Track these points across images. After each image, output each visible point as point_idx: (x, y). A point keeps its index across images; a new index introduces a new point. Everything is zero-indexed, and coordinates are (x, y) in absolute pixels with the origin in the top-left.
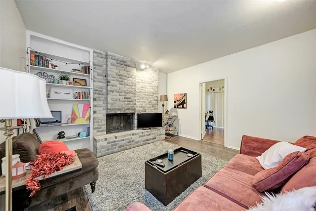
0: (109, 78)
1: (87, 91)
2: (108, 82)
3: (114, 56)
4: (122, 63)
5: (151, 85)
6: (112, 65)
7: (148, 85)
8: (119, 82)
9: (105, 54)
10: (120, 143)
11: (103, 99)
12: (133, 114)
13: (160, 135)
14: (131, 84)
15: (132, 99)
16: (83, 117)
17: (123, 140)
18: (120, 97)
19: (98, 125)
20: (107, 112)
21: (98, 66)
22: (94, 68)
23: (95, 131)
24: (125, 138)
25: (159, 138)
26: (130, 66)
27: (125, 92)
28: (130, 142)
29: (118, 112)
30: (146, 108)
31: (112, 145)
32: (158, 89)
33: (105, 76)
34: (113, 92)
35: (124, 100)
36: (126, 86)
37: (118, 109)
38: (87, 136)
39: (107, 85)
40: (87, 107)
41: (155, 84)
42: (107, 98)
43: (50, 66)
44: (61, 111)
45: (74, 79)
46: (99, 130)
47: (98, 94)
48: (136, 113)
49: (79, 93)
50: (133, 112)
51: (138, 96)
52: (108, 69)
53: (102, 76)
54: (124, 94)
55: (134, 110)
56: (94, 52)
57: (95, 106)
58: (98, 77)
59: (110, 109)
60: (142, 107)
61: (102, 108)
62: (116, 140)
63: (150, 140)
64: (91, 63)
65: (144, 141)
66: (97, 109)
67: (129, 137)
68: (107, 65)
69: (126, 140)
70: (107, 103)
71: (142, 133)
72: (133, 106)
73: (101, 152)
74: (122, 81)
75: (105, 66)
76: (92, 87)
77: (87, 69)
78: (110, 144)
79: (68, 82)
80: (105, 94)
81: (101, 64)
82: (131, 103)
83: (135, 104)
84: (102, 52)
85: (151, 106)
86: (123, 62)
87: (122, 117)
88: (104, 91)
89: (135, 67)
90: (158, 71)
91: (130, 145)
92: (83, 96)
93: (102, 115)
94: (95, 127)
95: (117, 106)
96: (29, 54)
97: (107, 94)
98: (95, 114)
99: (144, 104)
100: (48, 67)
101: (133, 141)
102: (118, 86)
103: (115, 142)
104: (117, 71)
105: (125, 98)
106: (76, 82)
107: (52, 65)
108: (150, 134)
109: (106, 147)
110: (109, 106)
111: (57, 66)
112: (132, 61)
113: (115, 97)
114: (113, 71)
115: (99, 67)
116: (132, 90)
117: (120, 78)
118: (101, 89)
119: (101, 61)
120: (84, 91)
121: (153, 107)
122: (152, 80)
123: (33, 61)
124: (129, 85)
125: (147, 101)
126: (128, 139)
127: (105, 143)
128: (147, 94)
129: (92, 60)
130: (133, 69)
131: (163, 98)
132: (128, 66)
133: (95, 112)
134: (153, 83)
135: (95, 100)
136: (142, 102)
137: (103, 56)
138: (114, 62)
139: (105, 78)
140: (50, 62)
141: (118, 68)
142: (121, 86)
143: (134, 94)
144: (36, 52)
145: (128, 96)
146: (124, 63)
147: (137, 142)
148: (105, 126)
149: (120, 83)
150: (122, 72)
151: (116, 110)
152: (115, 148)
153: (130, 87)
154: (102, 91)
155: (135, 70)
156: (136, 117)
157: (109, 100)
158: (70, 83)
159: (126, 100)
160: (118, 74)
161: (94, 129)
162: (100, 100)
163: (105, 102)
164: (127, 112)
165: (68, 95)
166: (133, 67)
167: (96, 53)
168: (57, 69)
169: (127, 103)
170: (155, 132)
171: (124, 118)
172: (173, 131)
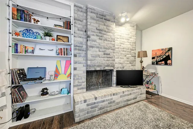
0: (89, 33)
1: (68, 47)
2: (88, 37)
3: (94, 10)
4: (101, 17)
5: (129, 41)
6: (92, 18)
7: (126, 41)
8: (98, 37)
9: (85, 8)
10: (100, 104)
11: (83, 55)
12: (111, 71)
13: (141, 94)
14: (110, 40)
15: (112, 55)
16: (65, 73)
17: (104, 101)
18: (100, 53)
19: (79, 82)
20: (87, 68)
21: (79, 20)
22: (75, 23)
23: (76, 89)
24: (105, 99)
25: (140, 97)
26: (109, 20)
27: (104, 48)
28: (111, 103)
29: (98, 69)
30: (124, 65)
31: (92, 108)
32: (135, 45)
33: (85, 32)
34: (92, 47)
35: (103, 56)
36: (105, 42)
37: (98, 66)
38: (68, 93)
39: (87, 41)
40: (68, 63)
41: (133, 40)
42: (86, 54)
43: (32, 20)
44: (45, 68)
45: (57, 36)
46: (80, 87)
47: (79, 50)
48: (115, 70)
49: (61, 49)
50: (112, 68)
51: (117, 53)
52: (88, 23)
53: (82, 31)
54: (104, 50)
55: (113, 66)
56: (75, 6)
57: (75, 63)
58: (78, 32)
59: (90, 66)
60: (120, 63)
61: (82, 65)
62: (96, 101)
63: (131, 100)
64: (72, 18)
65: (125, 101)
66: (77, 66)
67: (110, 98)
68: (86, 20)
69: (107, 100)
70: (87, 60)
71: (123, 92)
72: (112, 62)
73: (79, 116)
74: (102, 37)
75: (85, 21)
76: (73, 43)
77: (68, 25)
78: (90, 107)
79: (51, 38)
80: (85, 50)
81: (81, 18)
82: (111, 59)
83: (114, 60)
84: (82, 6)
85: (129, 62)
86: (103, 15)
87: (101, 73)
88: (84, 46)
89: (114, 22)
90: (135, 27)
91: (111, 106)
92: (64, 52)
93: (82, 72)
94: (75, 84)
95: (96, 62)
96: (11, 8)
97: (87, 49)
98: (75, 71)
99: (122, 61)
100: (30, 21)
101: (114, 102)
102: (98, 41)
103: (95, 103)
104: (97, 25)
105: (104, 54)
106: (59, 39)
107: (34, 20)
108: (131, 94)
109: (85, 111)
110: (89, 62)
111: (39, 21)
112: (111, 15)
113: (95, 53)
114: (93, 25)
115: (80, 22)
116: (111, 45)
117: (100, 33)
118: (81, 45)
119: (81, 15)
120: (65, 47)
121: (130, 63)
122: (130, 36)
123: (15, 15)
124: (108, 41)
125: (125, 58)
126: (109, 100)
127: (84, 106)
128: (125, 50)
129: (72, 15)
130: (112, 23)
131: (141, 54)
132: (108, 20)
133: (75, 69)
134: (131, 39)
135: (75, 56)
136: (121, 58)
137: (83, 10)
138: (94, 15)
139: (85, 33)
140: (32, 17)
141: (98, 22)
142: (100, 41)
143: (114, 50)
144: (18, 6)
145: (108, 51)
146: (104, 17)
147: (118, 103)
148: (85, 83)
149: (99, 39)
150: (102, 27)
151: (95, 67)
152: (95, 111)
153: (110, 42)
154: (82, 47)
155: (115, 24)
156: (115, 74)
157: (89, 57)
158: (53, 40)
159: (106, 56)
160: (98, 28)
161: (74, 86)
162: (80, 56)
163: (85, 59)
164: (107, 68)
165: (51, 51)
166: (112, 22)
167: (77, 6)
168: (39, 24)
169: (106, 59)
170: (136, 91)
171: (103, 74)
172: (153, 89)
